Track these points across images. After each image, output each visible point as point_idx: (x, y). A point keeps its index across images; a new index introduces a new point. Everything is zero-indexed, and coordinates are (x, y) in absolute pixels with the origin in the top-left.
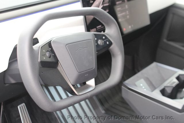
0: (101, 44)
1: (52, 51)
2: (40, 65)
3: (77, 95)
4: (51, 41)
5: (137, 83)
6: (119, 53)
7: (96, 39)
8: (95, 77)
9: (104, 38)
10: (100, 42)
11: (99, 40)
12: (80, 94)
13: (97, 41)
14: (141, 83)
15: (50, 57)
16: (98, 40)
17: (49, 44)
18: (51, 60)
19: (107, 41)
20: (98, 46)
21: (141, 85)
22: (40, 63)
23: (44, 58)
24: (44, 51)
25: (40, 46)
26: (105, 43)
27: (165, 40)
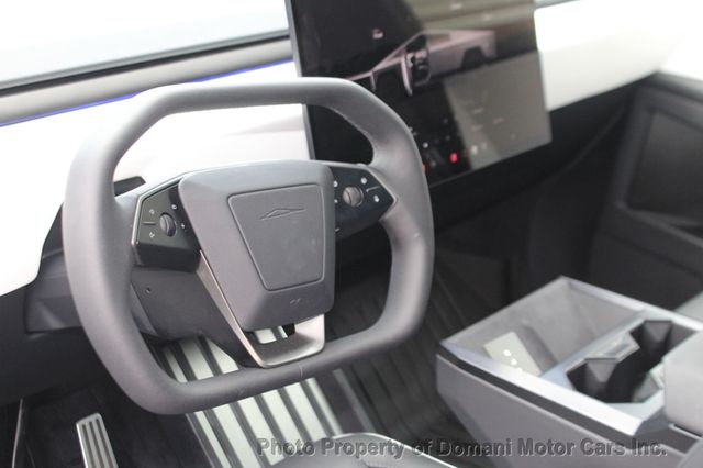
0: (353, 204)
1: (181, 215)
2: (137, 256)
3: (259, 367)
4: (178, 182)
5: (490, 346)
6: (416, 235)
7: (336, 184)
8: (328, 310)
9: (364, 181)
10: (350, 194)
11: (348, 190)
12: (270, 364)
13: (339, 192)
14: (506, 348)
15: (171, 233)
16: (344, 189)
17: (172, 192)
18: (176, 242)
19: (373, 193)
20: (341, 207)
21: (507, 353)
22: (136, 251)
23: (152, 235)
24: (152, 211)
25: (138, 196)
26: (368, 198)
27: (621, 205)
